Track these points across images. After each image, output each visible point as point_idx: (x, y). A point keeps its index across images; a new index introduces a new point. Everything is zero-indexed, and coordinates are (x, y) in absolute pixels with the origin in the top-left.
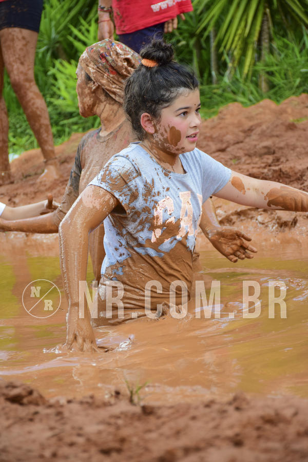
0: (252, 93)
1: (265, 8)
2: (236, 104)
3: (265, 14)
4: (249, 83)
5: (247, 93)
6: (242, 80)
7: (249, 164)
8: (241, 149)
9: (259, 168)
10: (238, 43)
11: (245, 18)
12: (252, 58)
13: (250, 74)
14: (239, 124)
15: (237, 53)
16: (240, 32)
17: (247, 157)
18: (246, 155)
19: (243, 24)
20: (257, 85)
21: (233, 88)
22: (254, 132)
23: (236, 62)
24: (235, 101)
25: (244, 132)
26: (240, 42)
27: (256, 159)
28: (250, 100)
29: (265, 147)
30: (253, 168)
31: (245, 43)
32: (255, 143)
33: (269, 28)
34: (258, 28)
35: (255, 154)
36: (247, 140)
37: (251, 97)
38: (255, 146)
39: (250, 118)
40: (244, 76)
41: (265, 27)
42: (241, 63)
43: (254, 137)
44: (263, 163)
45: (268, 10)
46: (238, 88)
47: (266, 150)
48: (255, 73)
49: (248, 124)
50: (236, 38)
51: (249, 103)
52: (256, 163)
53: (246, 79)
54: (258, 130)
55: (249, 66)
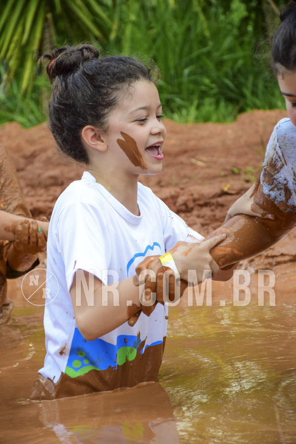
0: (32, 112)
1: (46, 12)
2: (14, 124)
3: (46, 20)
4: (28, 100)
5: (27, 111)
6: (20, 96)
7: (33, 196)
8: (22, 177)
9: (45, 201)
10: (14, 52)
11: (22, 22)
12: (32, 71)
13: (30, 90)
14: (18, 149)
15: (13, 63)
16: (16, 38)
17: (29, 188)
18: (28, 185)
19: (20, 29)
20: (38, 102)
21: (9, 104)
22: (38, 158)
23: (12, 74)
24: (11, 120)
25: (25, 157)
26: (16, 51)
27: (41, 191)
28: (30, 121)
29: (52, 177)
30: (38, 201)
31: (23, 51)
32: (38, 171)
33: (51, 36)
34: (38, 35)
35: (40, 185)
36: (29, 167)
37: (32, 117)
38: (39, 175)
39: (31, 142)
40: (22, 91)
41: (47, 35)
42: (18, 76)
43: (38, 163)
44: (50, 195)
45: (49, 16)
46: (16, 105)
47: (52, 181)
48: (36, 89)
49: (29, 150)
50: (13, 46)
51: (28, 124)
52: (41, 196)
53: (25, 95)
54: (43, 156)
55: (29, 80)
